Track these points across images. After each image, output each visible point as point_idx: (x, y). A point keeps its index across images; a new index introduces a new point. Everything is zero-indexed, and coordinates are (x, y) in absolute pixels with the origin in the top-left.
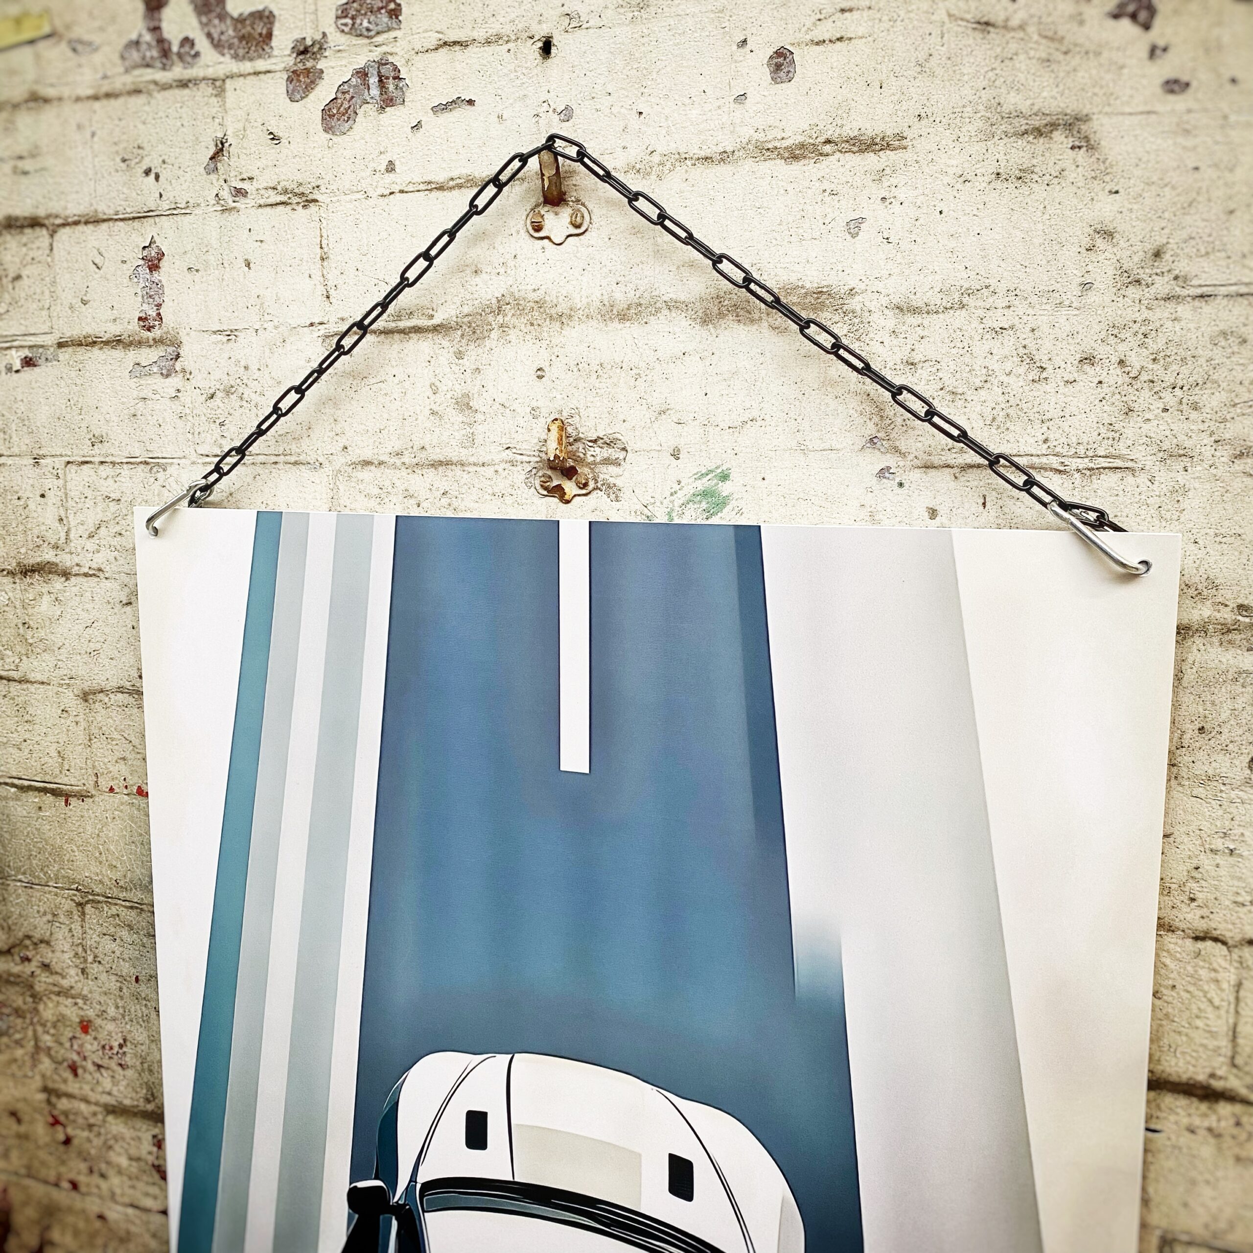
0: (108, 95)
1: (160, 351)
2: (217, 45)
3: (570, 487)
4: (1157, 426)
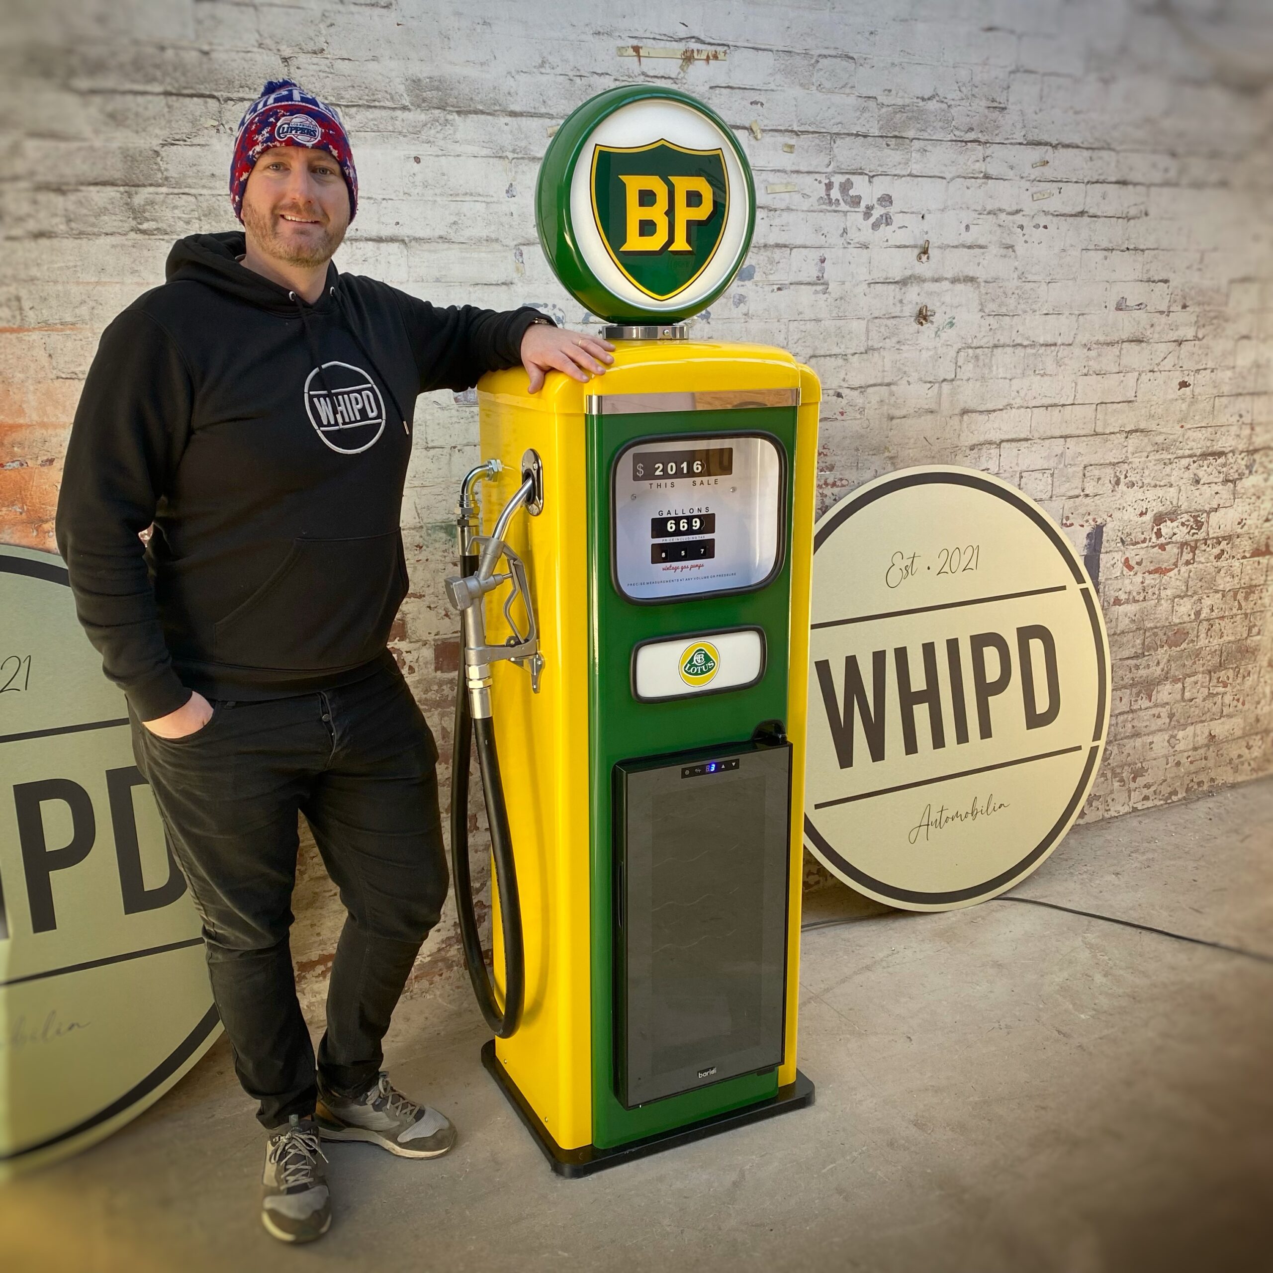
0: (812, 211)
1: (824, 287)
2: (845, 202)
4: (1023, 306)
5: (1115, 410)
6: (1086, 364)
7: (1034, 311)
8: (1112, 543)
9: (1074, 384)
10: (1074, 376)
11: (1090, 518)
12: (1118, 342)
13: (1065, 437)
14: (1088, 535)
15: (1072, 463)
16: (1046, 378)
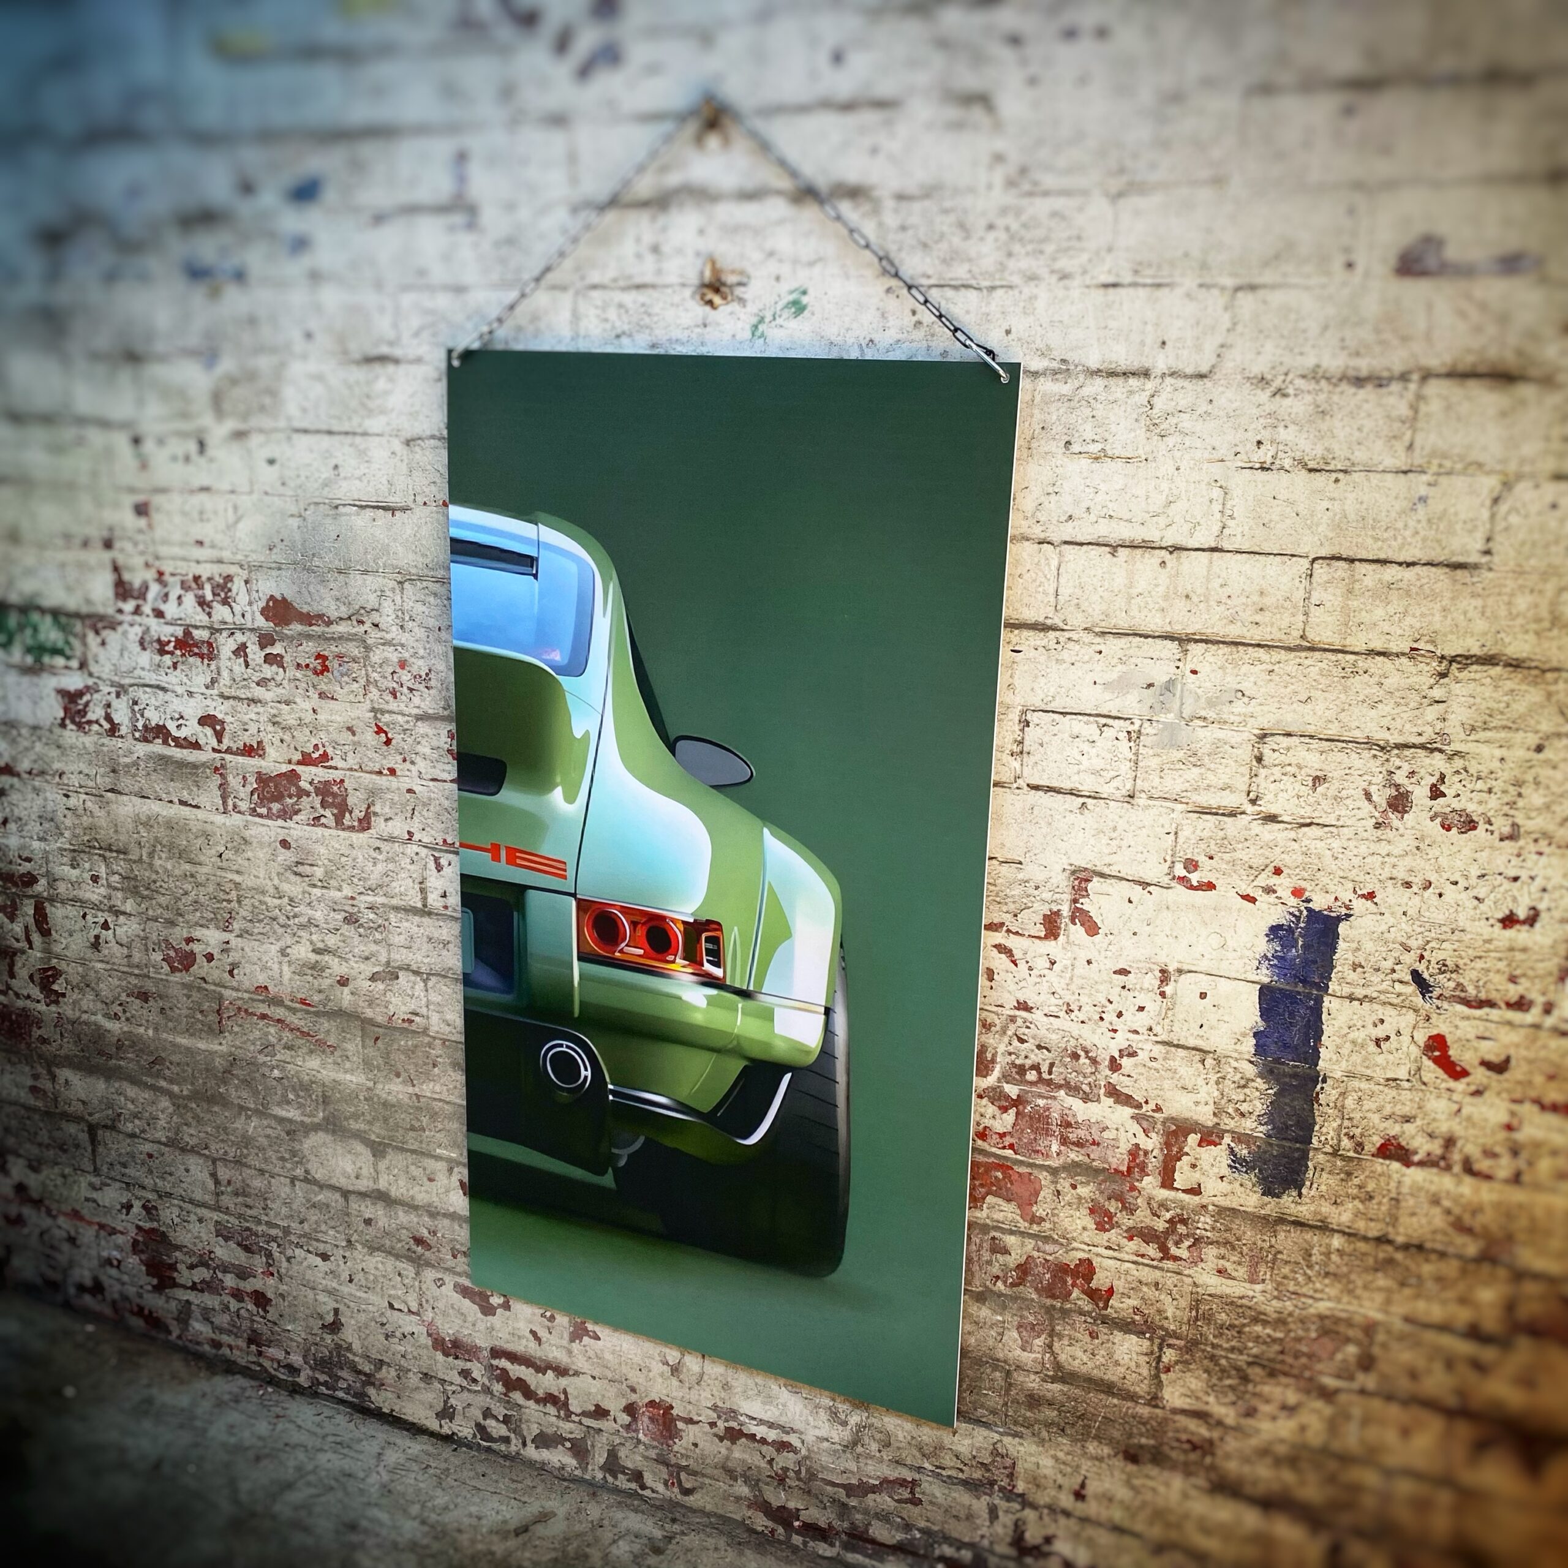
3: (717, 300)
4: (1023, 263)
5: (1390, 586)
6: (1264, 435)
7: (1064, 276)
8: (1376, 978)
9: (1217, 493)
10: (1216, 470)
11: (1284, 885)
12: (1404, 377)
13: (1183, 640)
14: (1275, 931)
15: (1211, 714)
16: (1109, 466)
